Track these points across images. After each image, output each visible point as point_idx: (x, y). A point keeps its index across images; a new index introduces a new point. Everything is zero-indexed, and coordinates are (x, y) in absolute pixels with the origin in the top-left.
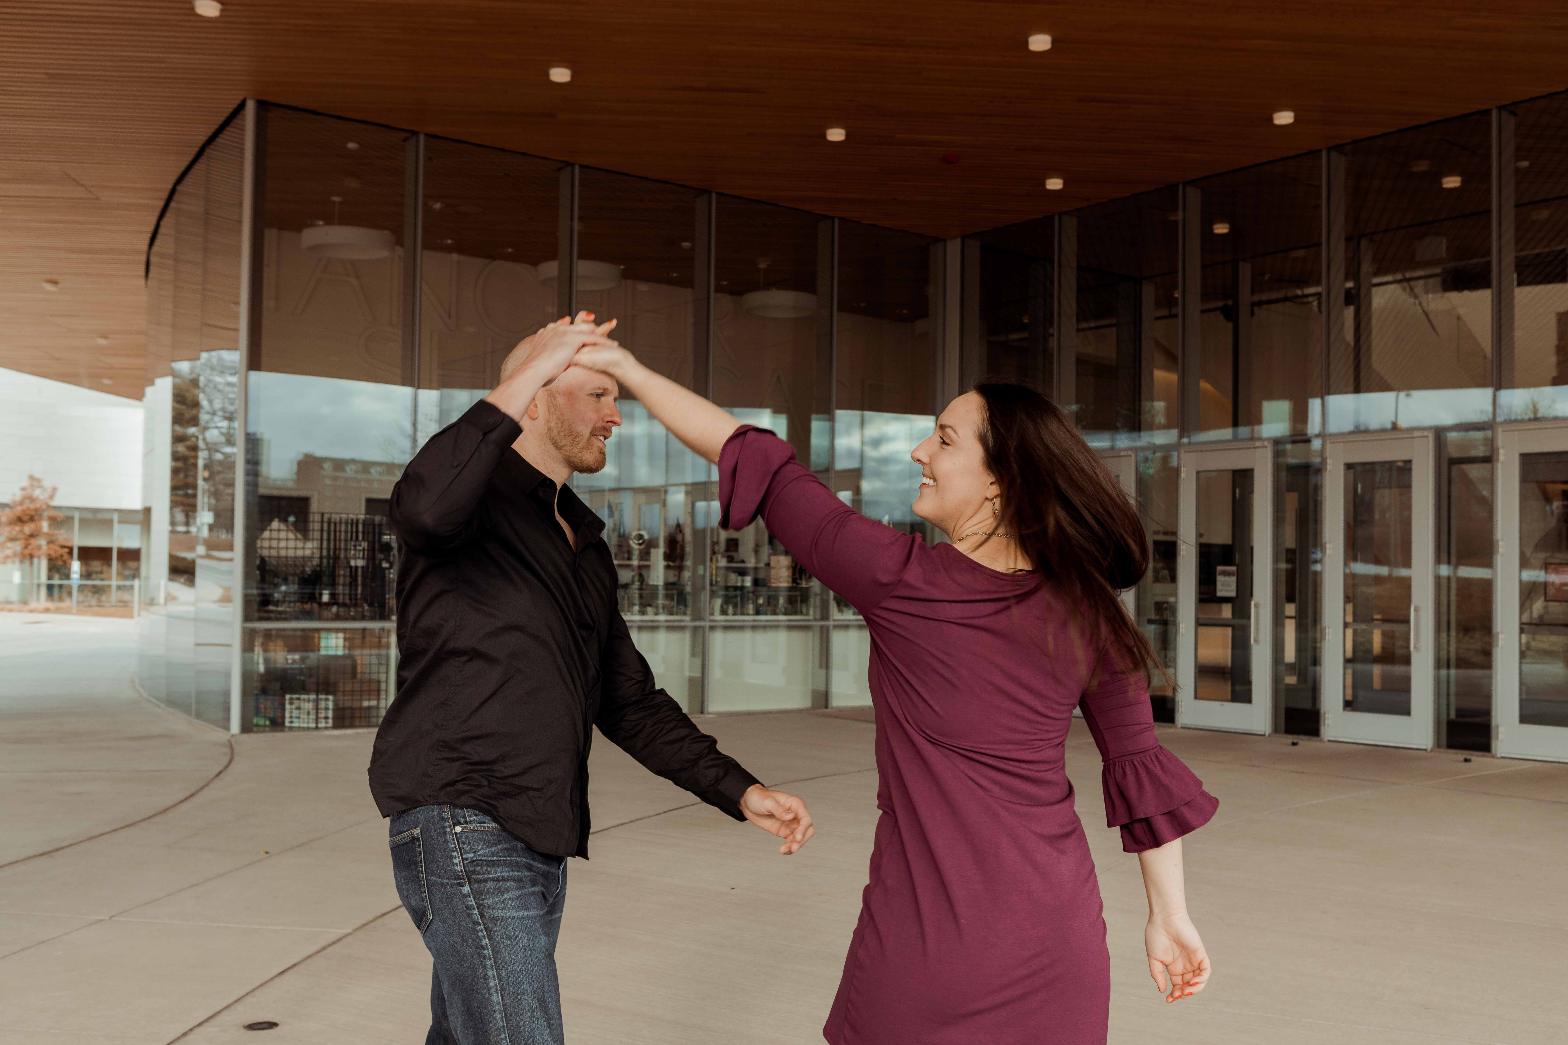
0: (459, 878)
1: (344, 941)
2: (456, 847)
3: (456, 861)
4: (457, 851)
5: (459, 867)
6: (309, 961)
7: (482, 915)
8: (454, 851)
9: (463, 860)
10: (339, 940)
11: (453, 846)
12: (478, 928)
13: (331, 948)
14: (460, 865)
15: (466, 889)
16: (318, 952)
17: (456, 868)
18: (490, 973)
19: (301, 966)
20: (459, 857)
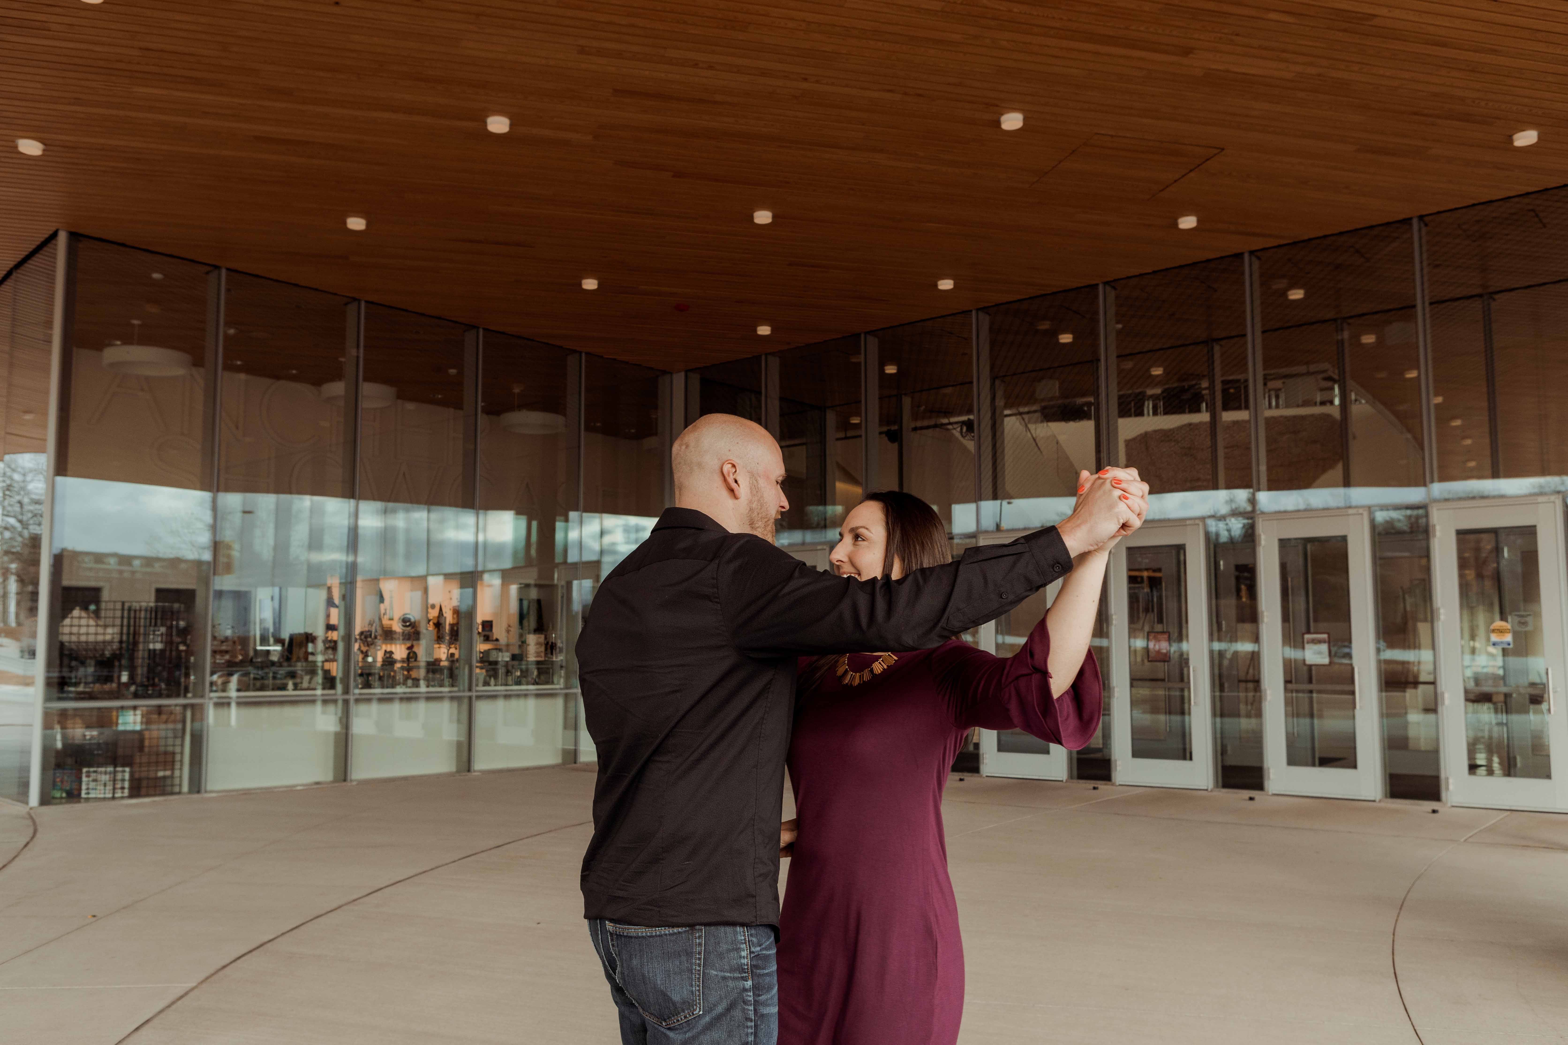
1: (191, 994)
6: (162, 1015)
10: (186, 994)
13: (180, 1002)
16: (169, 1006)
19: (156, 1021)
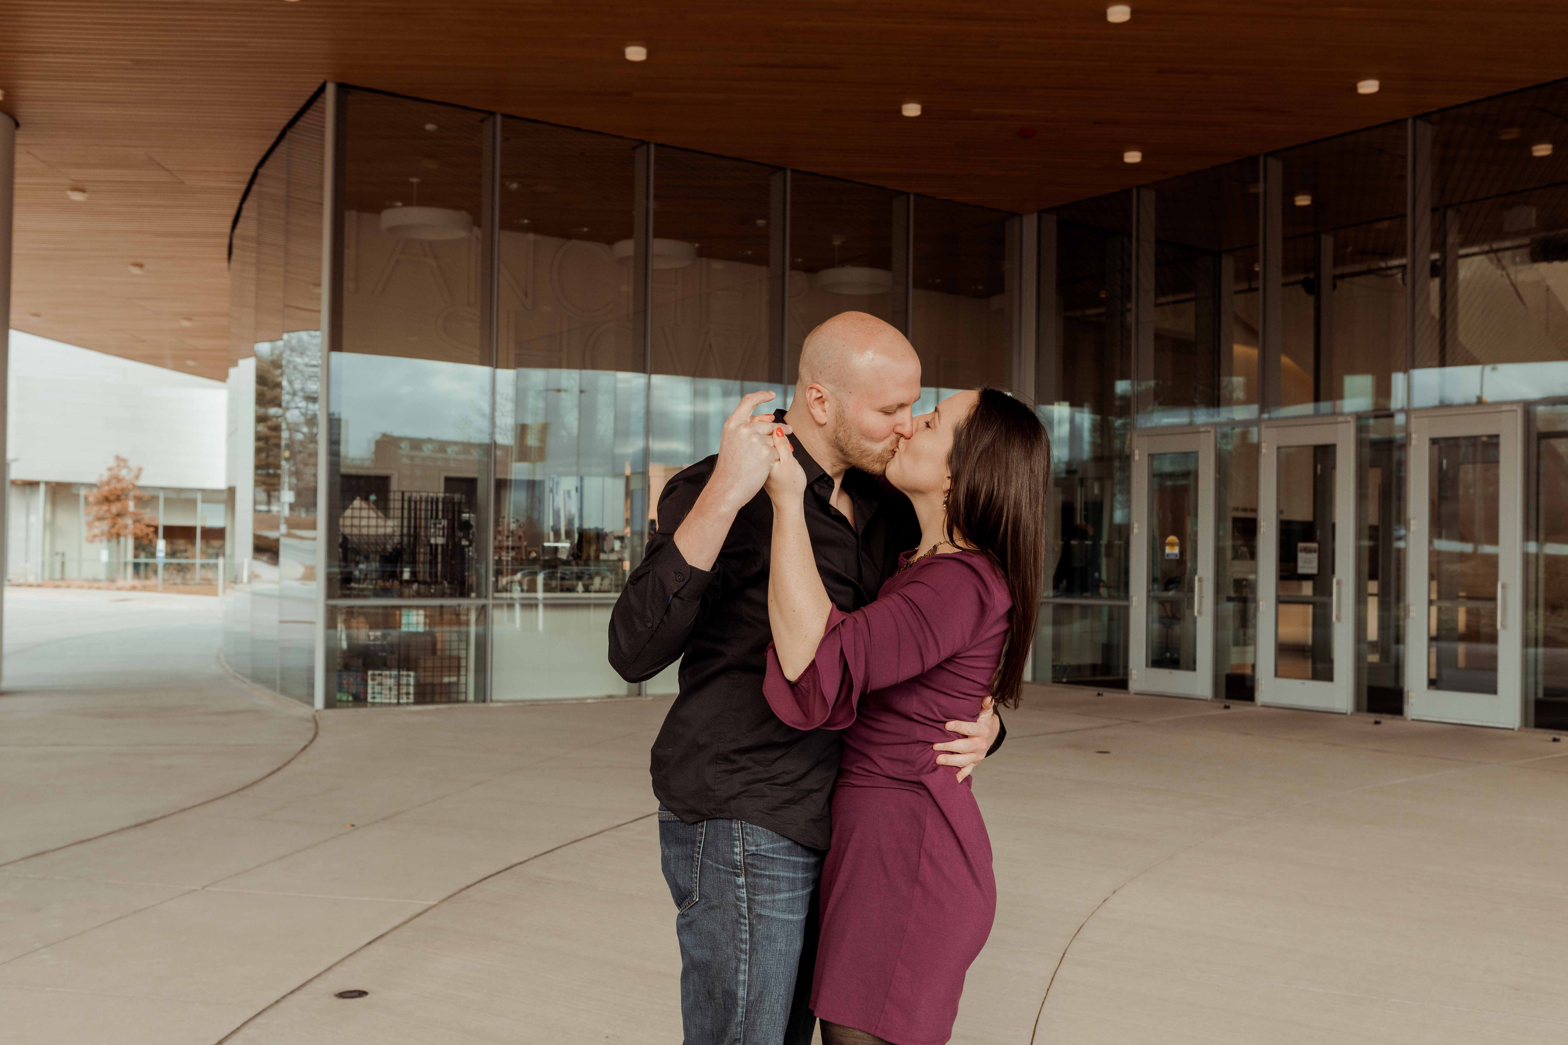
0: (736, 867)
2: (739, 836)
3: (737, 850)
4: (739, 840)
5: (739, 857)
7: (749, 908)
8: (736, 840)
9: (744, 851)
11: (737, 835)
12: (742, 920)
14: (740, 855)
15: (741, 880)
17: (735, 857)
18: (742, 967)
20: (740, 847)
